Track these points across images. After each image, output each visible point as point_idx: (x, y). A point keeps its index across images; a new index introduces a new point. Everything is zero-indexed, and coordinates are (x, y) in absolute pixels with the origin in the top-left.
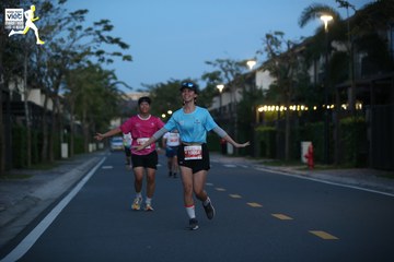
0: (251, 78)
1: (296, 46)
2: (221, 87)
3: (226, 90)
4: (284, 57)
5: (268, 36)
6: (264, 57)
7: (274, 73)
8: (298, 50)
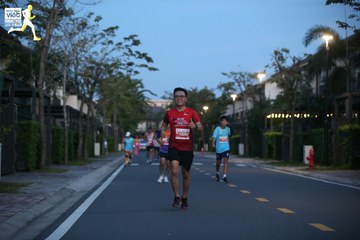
0: (260, 89)
1: (300, 62)
2: (234, 97)
3: (239, 99)
4: (290, 71)
5: (276, 53)
6: (272, 71)
7: (281, 85)
8: (301, 65)
